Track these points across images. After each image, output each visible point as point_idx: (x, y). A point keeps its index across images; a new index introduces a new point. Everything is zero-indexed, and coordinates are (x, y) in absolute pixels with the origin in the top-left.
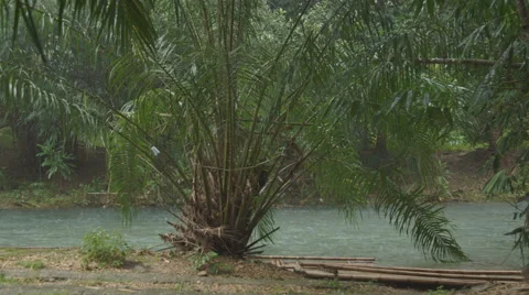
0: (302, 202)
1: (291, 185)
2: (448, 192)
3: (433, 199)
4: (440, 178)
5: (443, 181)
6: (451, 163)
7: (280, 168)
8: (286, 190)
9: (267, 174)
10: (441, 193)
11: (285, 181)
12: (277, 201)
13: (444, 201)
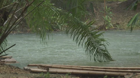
0: (29, 30)
1: (22, 20)
2: (111, 24)
3: (102, 28)
4: (106, 16)
5: (108, 18)
6: (112, 8)
7: (16, 10)
8: (19, 23)
9: (9, 13)
10: (107, 25)
11: (19, 18)
12: (14, 30)
13: (109, 29)
